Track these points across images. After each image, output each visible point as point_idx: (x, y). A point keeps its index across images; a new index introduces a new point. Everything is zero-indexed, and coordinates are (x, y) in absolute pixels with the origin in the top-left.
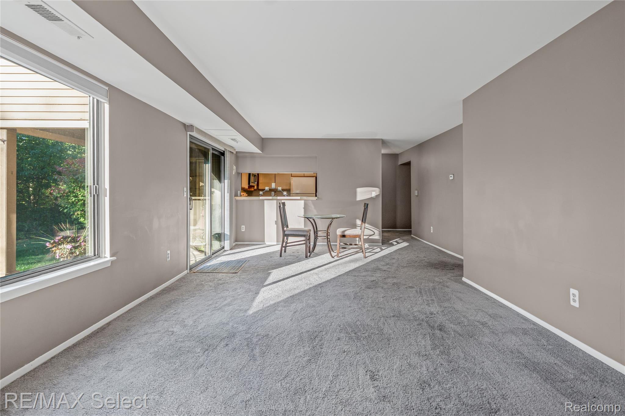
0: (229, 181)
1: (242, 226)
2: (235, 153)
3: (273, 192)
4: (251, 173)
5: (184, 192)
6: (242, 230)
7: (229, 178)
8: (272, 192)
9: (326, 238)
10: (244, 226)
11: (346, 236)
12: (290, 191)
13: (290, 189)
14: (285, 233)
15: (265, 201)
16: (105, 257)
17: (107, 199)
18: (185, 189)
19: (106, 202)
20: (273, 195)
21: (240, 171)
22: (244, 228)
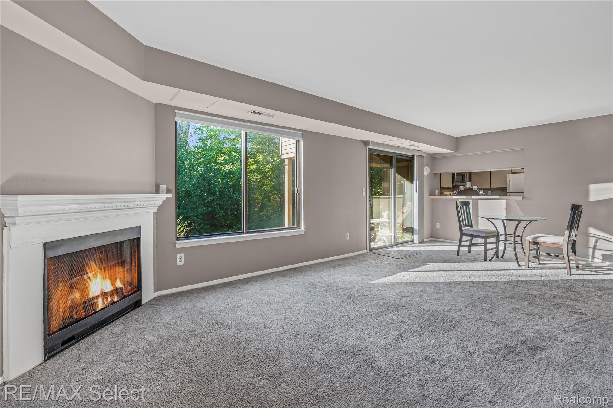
0: (417, 182)
1: (437, 224)
2: (425, 155)
3: (491, 192)
4: (455, 172)
5: (363, 192)
6: (437, 228)
7: (417, 179)
8: (489, 192)
9: (512, 242)
10: (439, 224)
11: (539, 243)
12: (507, 189)
13: (507, 187)
14: (463, 232)
15: (479, 200)
16: (302, 229)
17: (302, 195)
18: (364, 189)
19: (302, 196)
20: (491, 194)
21: (439, 171)
22: (439, 226)
